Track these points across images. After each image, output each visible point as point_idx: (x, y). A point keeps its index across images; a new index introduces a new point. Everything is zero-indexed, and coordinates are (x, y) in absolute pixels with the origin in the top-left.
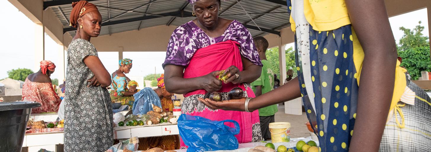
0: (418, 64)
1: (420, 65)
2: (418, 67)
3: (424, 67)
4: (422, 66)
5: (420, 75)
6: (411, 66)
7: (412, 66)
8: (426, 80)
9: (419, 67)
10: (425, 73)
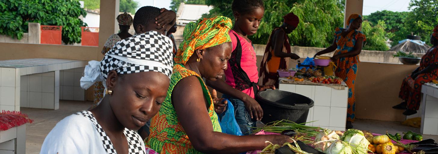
0: (23, 7)
1: (25, 10)
2: (21, 12)
3: (33, 14)
4: (30, 12)
5: (26, 29)
6: (7, 9)
7: (9, 9)
8: (38, 44)
9: (24, 13)
10: (36, 26)
